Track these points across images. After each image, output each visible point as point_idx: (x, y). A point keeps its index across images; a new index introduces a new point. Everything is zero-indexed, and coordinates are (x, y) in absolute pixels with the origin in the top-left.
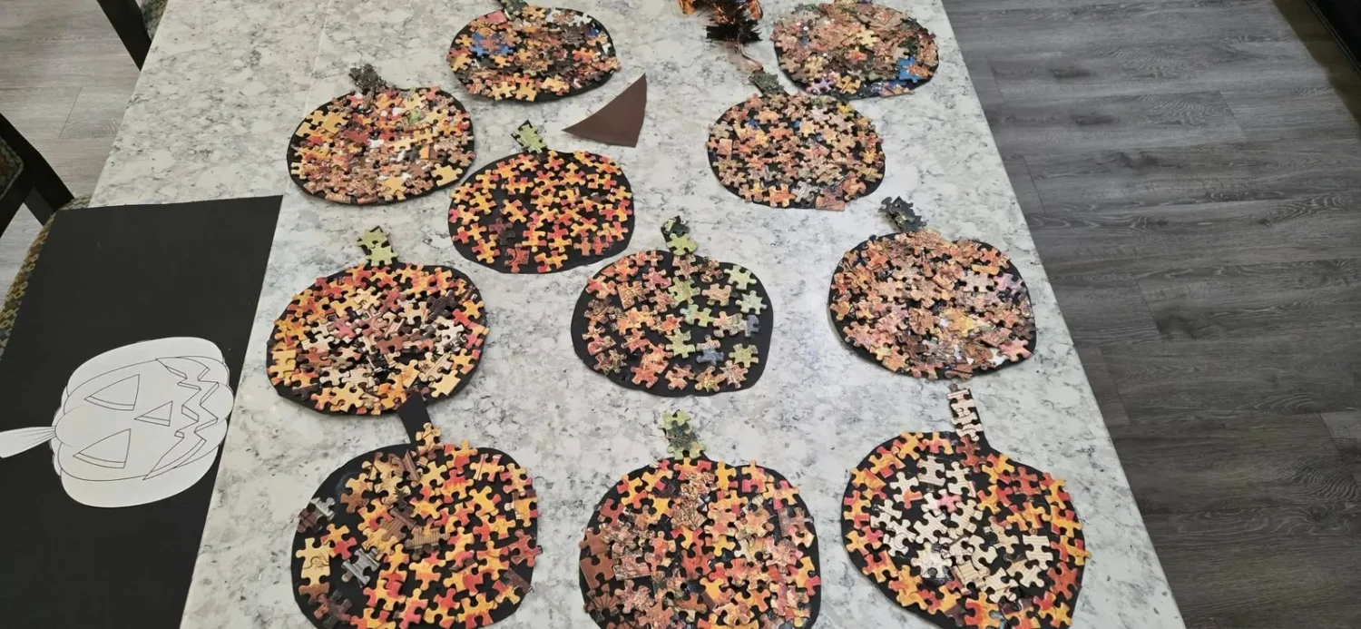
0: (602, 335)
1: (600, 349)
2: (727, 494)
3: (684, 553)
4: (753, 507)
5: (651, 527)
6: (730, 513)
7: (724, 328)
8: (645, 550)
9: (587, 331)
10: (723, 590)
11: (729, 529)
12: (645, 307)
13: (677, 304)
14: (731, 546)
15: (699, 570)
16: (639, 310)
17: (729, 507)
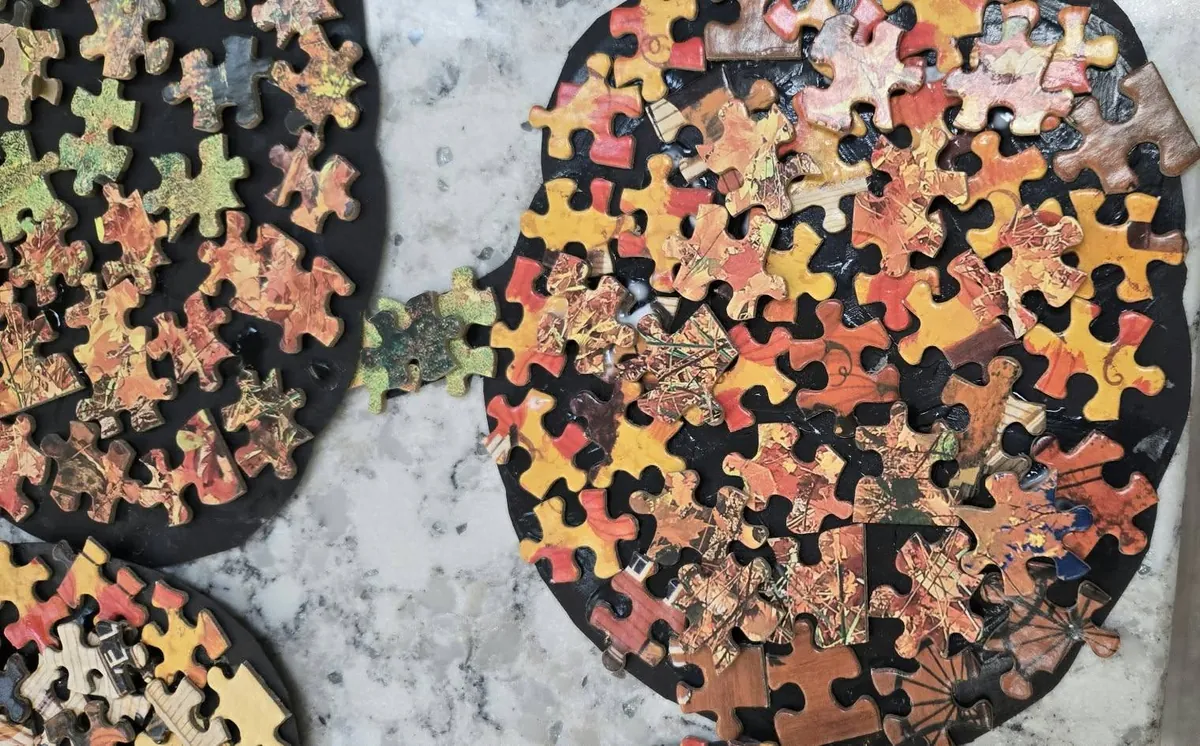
0: (174, 459)
1: (224, 463)
2: (630, 222)
3: (808, 399)
4: (687, 140)
5: (704, 495)
6: (697, 221)
7: (136, 40)
8: (778, 529)
9: (160, 511)
10: (947, 289)
11: (751, 236)
12: (72, 316)
13: (60, 208)
14: (806, 238)
15: (868, 358)
16: (82, 335)
17: (676, 221)
